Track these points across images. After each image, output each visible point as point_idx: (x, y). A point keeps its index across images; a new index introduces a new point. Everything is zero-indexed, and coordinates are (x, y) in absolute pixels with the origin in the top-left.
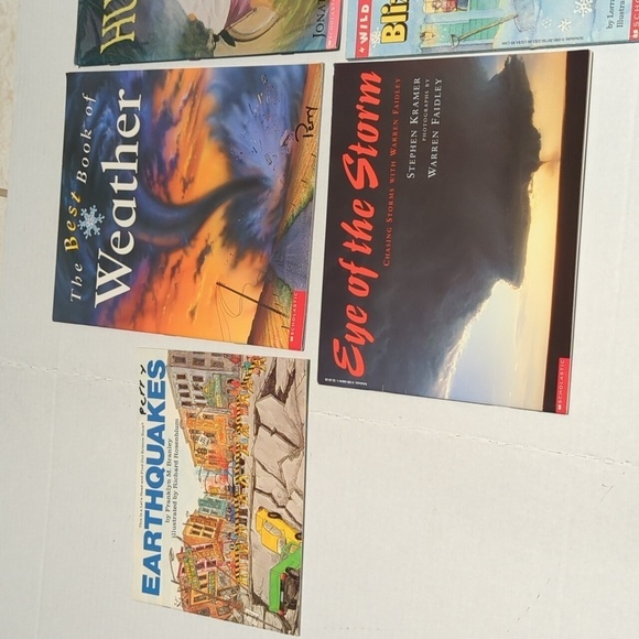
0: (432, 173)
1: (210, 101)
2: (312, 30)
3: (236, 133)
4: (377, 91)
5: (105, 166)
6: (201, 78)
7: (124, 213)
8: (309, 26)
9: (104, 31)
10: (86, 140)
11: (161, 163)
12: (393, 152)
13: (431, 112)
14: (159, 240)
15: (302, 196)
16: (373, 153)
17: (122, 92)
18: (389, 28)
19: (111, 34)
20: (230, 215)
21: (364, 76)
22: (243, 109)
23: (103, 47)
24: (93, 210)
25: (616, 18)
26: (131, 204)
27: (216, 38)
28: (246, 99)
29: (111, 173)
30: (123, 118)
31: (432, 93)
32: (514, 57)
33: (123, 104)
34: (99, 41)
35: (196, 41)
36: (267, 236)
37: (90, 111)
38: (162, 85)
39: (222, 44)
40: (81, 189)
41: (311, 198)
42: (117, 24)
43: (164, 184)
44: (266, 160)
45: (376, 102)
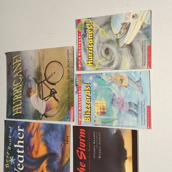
0: (100, 157)
1: (42, 132)
2: (67, 116)
3: (49, 141)
4: (84, 134)
5: (15, 146)
6: (39, 125)
7: (21, 159)
8: (66, 115)
9: (14, 110)
10: (10, 139)
11: (30, 147)
12: (89, 150)
13: (98, 141)
14: (30, 167)
15: (67, 159)
16: (84, 150)
17: (19, 127)
18: (86, 118)
19: (15, 111)
20: (48, 162)
21: (81, 130)
22: (50, 135)
23: (13, 115)
24: (13, 157)
25: (143, 123)
26: (22, 157)
27: (42, 115)
28: (51, 132)
29: (17, 148)
30: (19, 133)
31: (98, 136)
32: (118, 129)
33: (19, 130)
34: (12, 113)
35: (37, 115)
36: (58, 169)
37: (11, 131)
38: (29, 126)
39: (44, 117)
40: (9, 151)
41: (69, 160)
42: (17, 109)
43: (31, 152)
44: (57, 148)
45: (84, 137)
